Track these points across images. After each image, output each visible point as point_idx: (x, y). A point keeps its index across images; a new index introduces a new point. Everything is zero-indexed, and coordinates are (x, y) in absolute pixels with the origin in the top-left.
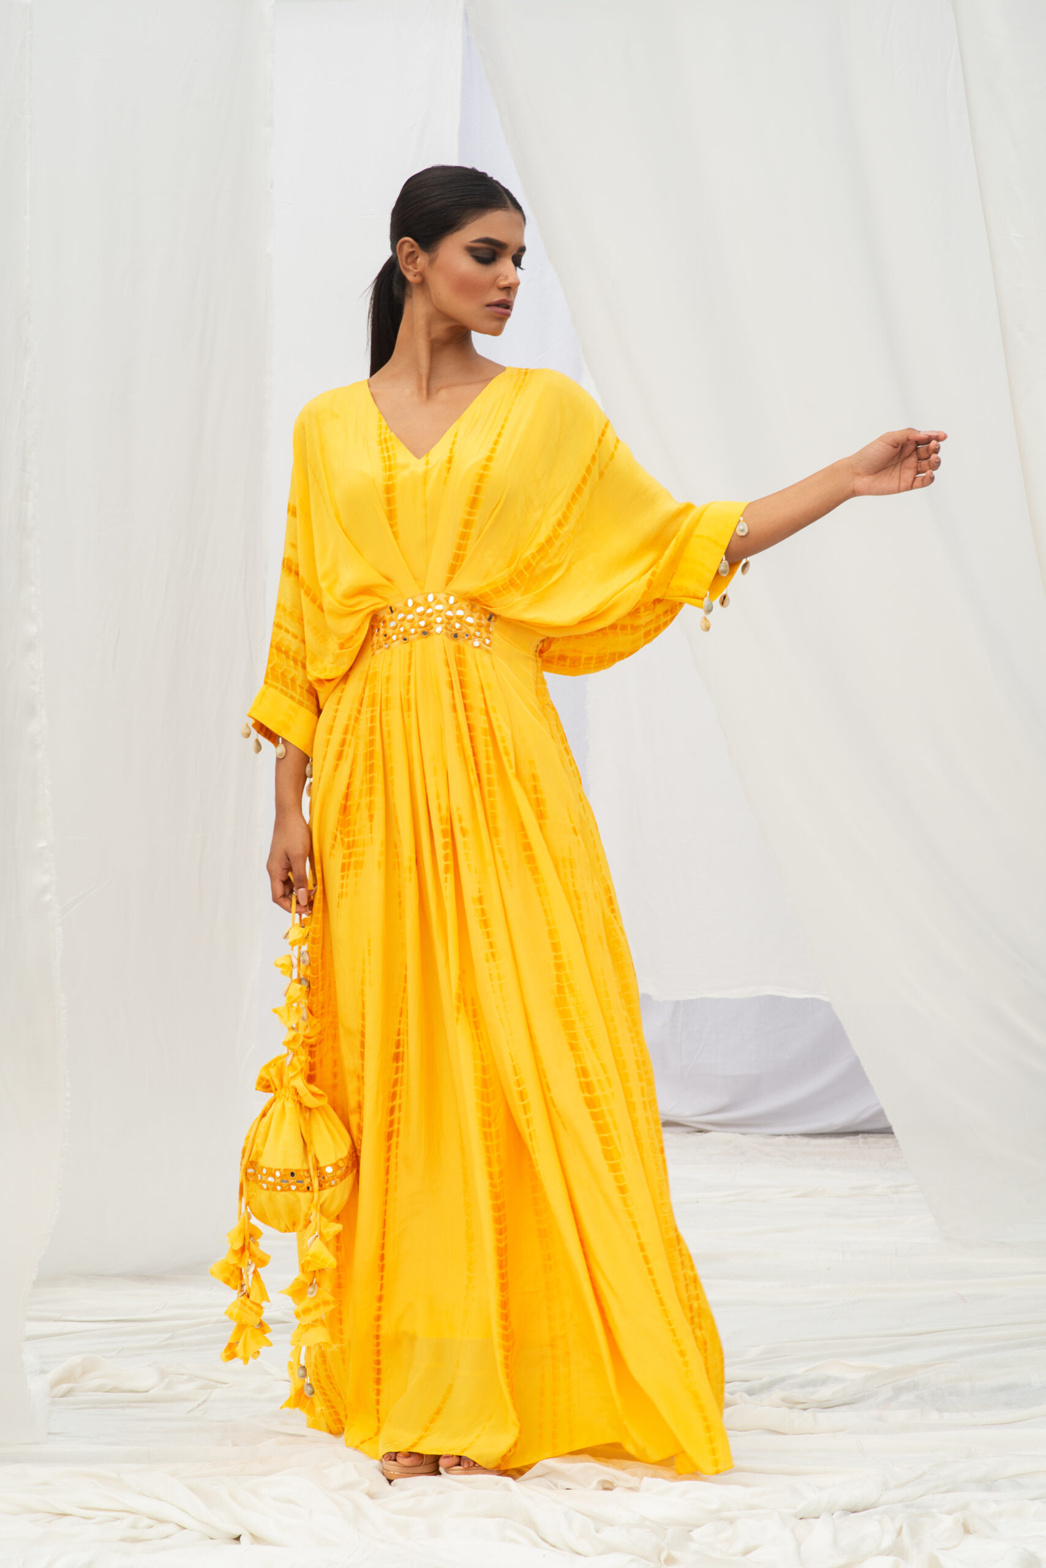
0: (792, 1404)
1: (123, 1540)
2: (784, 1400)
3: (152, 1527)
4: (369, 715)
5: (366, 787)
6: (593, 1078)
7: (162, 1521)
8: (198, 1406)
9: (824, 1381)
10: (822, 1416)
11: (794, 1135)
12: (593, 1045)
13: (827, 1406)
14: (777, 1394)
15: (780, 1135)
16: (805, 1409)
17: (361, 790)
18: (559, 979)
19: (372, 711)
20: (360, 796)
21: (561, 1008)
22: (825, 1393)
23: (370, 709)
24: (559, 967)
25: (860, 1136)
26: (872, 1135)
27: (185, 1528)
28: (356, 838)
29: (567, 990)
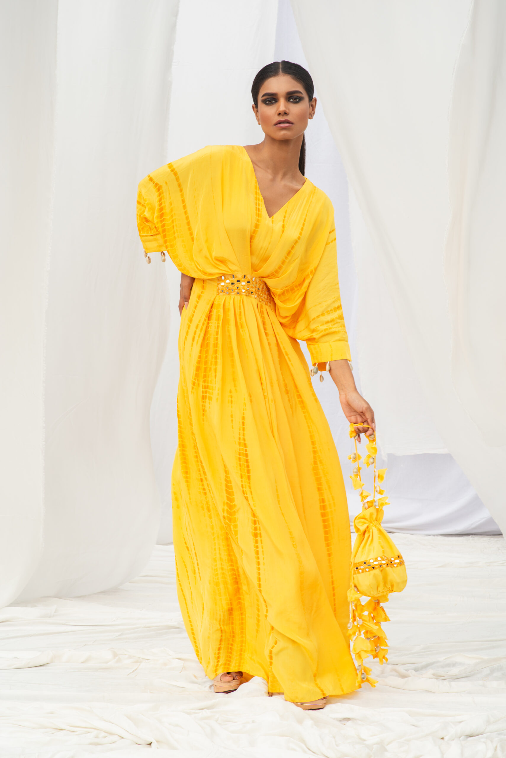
0: (438, 677)
1: (91, 744)
2: (434, 675)
3: (106, 737)
4: (216, 325)
5: (214, 360)
6: (327, 503)
7: (111, 734)
8: (133, 671)
9: (454, 665)
10: (453, 683)
11: (437, 535)
12: (329, 488)
13: (455, 678)
14: (430, 672)
15: (430, 535)
16: (445, 680)
17: (212, 362)
18: (315, 458)
19: (218, 323)
20: (211, 364)
21: (315, 472)
22: (455, 671)
23: (217, 322)
24: (315, 452)
25: (471, 536)
26: (476, 536)
27: (123, 738)
28: (209, 384)
29: (318, 463)
